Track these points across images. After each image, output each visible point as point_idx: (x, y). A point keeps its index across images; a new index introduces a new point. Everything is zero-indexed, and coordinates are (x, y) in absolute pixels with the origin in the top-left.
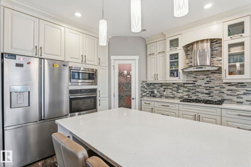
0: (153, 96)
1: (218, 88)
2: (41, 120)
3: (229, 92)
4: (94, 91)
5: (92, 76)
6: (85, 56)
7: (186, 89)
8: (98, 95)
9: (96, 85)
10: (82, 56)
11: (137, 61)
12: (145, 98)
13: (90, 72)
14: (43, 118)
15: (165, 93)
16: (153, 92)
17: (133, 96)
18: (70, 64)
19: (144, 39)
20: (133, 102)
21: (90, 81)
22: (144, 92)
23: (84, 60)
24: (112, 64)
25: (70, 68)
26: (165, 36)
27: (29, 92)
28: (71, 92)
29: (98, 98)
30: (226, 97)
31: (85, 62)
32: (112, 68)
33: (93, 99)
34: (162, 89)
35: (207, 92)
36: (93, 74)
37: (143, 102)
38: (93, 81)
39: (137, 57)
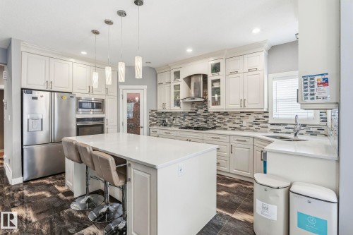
0: (165, 125)
1: (212, 117)
2: (51, 142)
3: (219, 120)
4: (102, 119)
5: (100, 105)
6: (92, 87)
7: (190, 118)
8: (106, 124)
9: (104, 113)
10: (89, 87)
11: (145, 91)
12: (155, 127)
13: (98, 102)
14: (53, 141)
15: (174, 122)
16: (164, 121)
17: (141, 125)
18: (78, 95)
19: (154, 69)
20: (141, 130)
21: (97, 110)
22: (153, 121)
25: (78, 99)
26: (170, 67)
27: (42, 119)
28: (78, 120)
29: (106, 127)
30: (217, 125)
31: (92, 92)
32: (121, 97)
33: (100, 127)
34: (172, 118)
35: (205, 120)
36: (100, 103)
37: (151, 130)
38: (100, 110)
39: (145, 87)
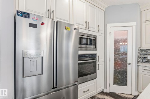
2: (54, 88)
6: (88, 23)
8: (98, 60)
9: (96, 50)
10: (86, 22)
13: (92, 38)
14: (55, 86)
16: (145, 58)
23: (87, 27)
24: (108, 32)
27: (42, 57)
31: (88, 28)
32: (108, 35)
36: (94, 40)
38: (94, 46)
